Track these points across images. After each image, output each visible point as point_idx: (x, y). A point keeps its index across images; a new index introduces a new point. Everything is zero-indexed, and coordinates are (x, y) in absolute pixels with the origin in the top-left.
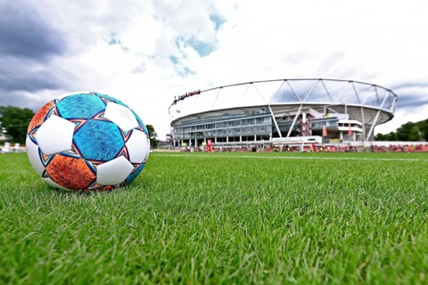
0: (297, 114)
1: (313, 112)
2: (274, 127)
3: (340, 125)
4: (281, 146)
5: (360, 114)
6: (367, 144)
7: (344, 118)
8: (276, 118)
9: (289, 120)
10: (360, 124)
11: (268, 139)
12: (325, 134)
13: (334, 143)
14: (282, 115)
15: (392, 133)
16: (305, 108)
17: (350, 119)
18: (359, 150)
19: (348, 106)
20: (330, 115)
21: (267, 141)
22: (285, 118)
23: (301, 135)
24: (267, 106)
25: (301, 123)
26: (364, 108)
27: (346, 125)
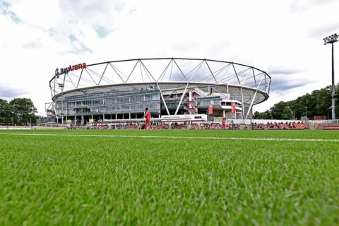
0: (184, 92)
1: (198, 91)
2: (162, 105)
3: (223, 103)
4: (170, 123)
5: (240, 93)
6: (248, 122)
7: (226, 97)
8: (164, 96)
9: (176, 98)
10: (240, 103)
11: (158, 117)
12: (210, 112)
13: (218, 121)
14: (170, 93)
15: (267, 112)
16: (191, 87)
17: (231, 99)
18: (241, 127)
19: (229, 86)
20: (214, 94)
21: (157, 119)
22: (172, 96)
23: (189, 114)
24: (155, 83)
25: (188, 101)
26: (243, 88)
27: (229, 104)
